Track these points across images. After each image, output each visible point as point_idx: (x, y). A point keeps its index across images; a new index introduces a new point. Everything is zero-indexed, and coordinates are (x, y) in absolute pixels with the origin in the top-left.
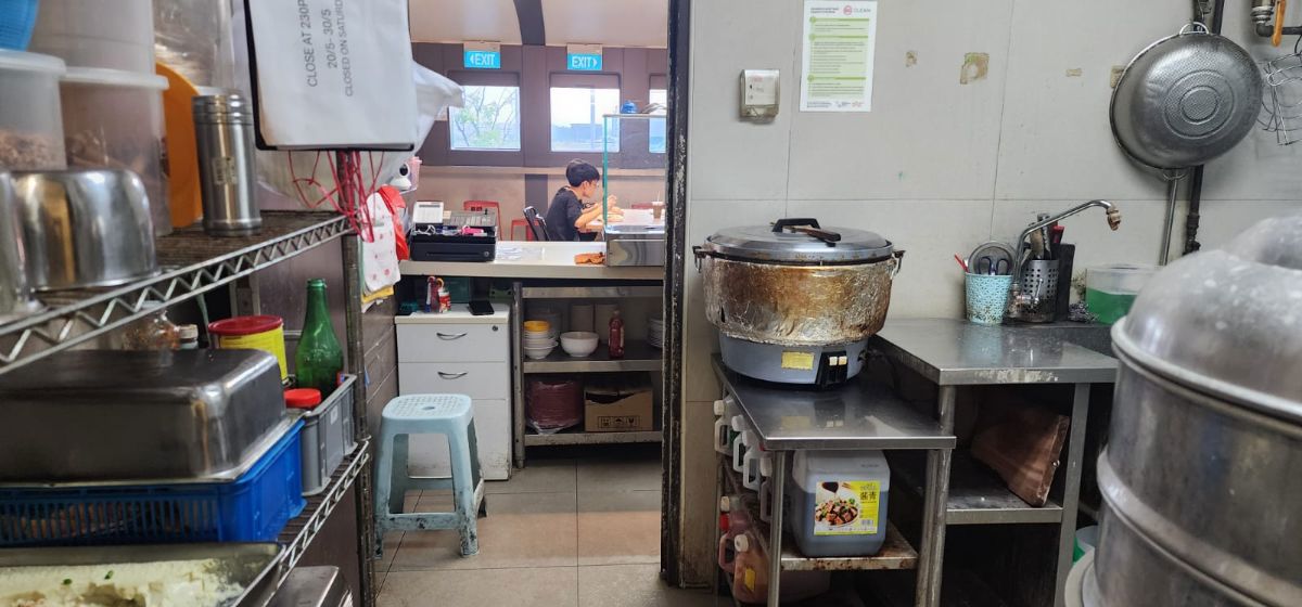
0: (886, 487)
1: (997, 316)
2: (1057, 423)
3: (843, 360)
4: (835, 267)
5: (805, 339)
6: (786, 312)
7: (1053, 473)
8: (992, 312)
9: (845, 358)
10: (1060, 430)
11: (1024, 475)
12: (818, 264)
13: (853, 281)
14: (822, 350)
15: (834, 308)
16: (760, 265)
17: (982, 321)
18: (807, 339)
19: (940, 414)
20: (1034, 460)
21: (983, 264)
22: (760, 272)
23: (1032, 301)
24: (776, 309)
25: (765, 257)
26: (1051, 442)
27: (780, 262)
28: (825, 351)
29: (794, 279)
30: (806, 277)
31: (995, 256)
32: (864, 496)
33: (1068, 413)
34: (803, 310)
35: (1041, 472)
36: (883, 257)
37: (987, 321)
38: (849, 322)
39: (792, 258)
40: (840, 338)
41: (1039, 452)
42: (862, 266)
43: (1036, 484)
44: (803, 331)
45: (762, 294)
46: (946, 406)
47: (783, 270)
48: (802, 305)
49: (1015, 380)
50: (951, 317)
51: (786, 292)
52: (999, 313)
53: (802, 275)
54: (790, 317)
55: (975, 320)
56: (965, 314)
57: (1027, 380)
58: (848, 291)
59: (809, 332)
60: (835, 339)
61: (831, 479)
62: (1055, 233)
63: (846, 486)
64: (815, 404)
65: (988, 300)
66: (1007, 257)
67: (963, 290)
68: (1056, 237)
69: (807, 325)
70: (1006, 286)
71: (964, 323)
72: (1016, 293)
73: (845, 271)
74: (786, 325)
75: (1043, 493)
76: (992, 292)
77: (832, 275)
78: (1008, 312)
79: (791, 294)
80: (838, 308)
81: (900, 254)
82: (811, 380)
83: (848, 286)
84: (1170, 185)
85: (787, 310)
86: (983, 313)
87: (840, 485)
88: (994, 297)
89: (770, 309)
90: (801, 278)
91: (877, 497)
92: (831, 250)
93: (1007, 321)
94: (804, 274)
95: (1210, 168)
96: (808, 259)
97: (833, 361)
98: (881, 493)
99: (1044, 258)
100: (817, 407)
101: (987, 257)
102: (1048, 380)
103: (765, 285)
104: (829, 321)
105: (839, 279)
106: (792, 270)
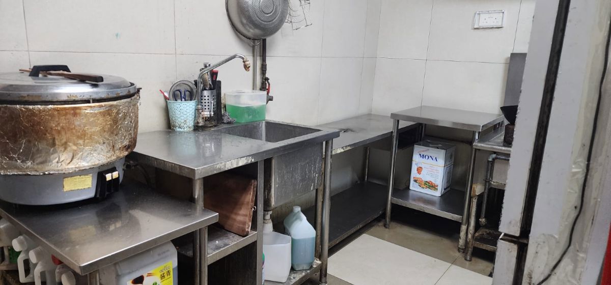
0: (176, 264)
1: (191, 126)
2: (251, 185)
3: (115, 175)
4: (103, 104)
5: (84, 164)
6: (65, 146)
7: (252, 214)
8: (188, 124)
9: (117, 172)
10: (253, 188)
11: (235, 220)
12: (88, 101)
13: (118, 113)
14: (98, 171)
15: (107, 136)
16: (31, 107)
17: (183, 130)
18: (86, 165)
19: (195, 198)
20: (241, 209)
21: (177, 94)
22: (33, 113)
23: (210, 115)
24: (54, 144)
25: (36, 99)
26: (249, 197)
27: (52, 103)
28: (101, 170)
29: (68, 116)
30: (80, 114)
31: (182, 89)
32: (163, 277)
33: (256, 178)
34: (81, 142)
35: (246, 216)
36: (133, 94)
37: (186, 129)
38: (119, 145)
39: (65, 98)
40: (114, 158)
41: (243, 204)
42: (123, 101)
43: (244, 223)
44: (81, 158)
45: (37, 133)
46: (198, 192)
47: (54, 109)
48: (79, 137)
49: (235, 166)
50: (161, 130)
51: (62, 128)
52: (191, 123)
53: (75, 113)
54: (69, 149)
55: (178, 129)
56: (170, 126)
57: (241, 164)
58: (115, 121)
59: (88, 159)
60: (109, 160)
61: (136, 275)
62: (214, 74)
63: (149, 275)
64: (97, 213)
65: (185, 116)
66: (189, 90)
67: (167, 111)
68: (215, 76)
69: (85, 154)
70: (194, 107)
71: (170, 132)
72: (201, 111)
73: (111, 106)
74: (65, 156)
75: (248, 228)
76: (185, 111)
77: (102, 110)
78: (198, 123)
79: (69, 129)
80: (110, 136)
81: (139, 90)
82: (91, 194)
83: (115, 117)
84: (253, 47)
85: (66, 143)
86: (182, 124)
87: (145, 276)
88: (188, 114)
89: (47, 145)
90: (75, 114)
91: (171, 273)
92: (95, 90)
93: (197, 128)
94: (78, 111)
95: (268, 40)
96: (79, 98)
97: (109, 177)
98: (173, 269)
99: (210, 89)
100: (99, 215)
101: (177, 90)
102: (249, 162)
103: (39, 124)
104: (104, 147)
105: (108, 113)
106: (65, 109)
